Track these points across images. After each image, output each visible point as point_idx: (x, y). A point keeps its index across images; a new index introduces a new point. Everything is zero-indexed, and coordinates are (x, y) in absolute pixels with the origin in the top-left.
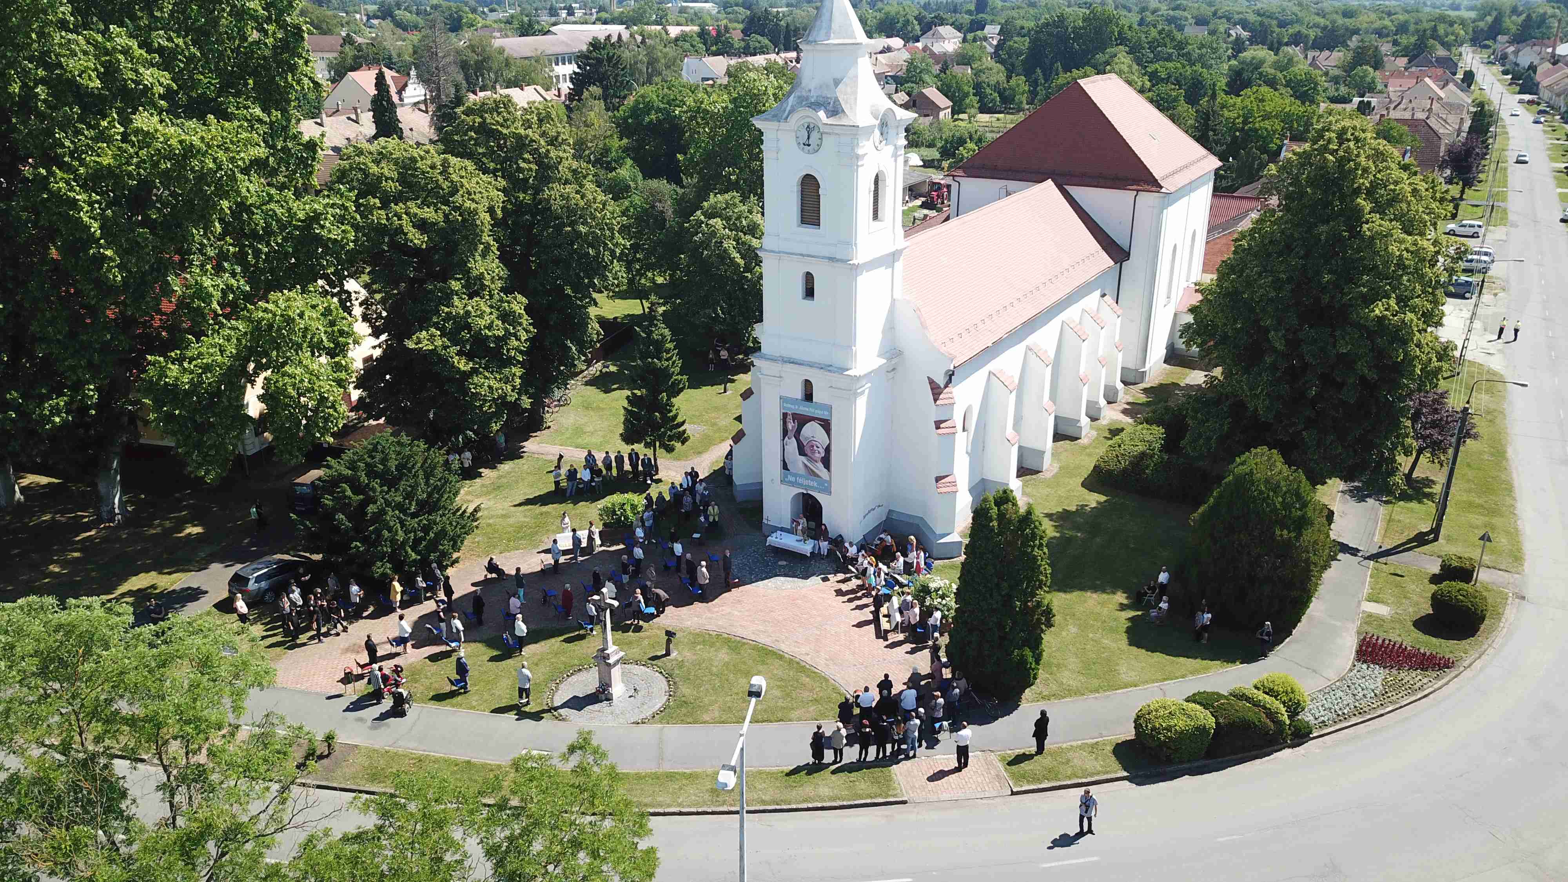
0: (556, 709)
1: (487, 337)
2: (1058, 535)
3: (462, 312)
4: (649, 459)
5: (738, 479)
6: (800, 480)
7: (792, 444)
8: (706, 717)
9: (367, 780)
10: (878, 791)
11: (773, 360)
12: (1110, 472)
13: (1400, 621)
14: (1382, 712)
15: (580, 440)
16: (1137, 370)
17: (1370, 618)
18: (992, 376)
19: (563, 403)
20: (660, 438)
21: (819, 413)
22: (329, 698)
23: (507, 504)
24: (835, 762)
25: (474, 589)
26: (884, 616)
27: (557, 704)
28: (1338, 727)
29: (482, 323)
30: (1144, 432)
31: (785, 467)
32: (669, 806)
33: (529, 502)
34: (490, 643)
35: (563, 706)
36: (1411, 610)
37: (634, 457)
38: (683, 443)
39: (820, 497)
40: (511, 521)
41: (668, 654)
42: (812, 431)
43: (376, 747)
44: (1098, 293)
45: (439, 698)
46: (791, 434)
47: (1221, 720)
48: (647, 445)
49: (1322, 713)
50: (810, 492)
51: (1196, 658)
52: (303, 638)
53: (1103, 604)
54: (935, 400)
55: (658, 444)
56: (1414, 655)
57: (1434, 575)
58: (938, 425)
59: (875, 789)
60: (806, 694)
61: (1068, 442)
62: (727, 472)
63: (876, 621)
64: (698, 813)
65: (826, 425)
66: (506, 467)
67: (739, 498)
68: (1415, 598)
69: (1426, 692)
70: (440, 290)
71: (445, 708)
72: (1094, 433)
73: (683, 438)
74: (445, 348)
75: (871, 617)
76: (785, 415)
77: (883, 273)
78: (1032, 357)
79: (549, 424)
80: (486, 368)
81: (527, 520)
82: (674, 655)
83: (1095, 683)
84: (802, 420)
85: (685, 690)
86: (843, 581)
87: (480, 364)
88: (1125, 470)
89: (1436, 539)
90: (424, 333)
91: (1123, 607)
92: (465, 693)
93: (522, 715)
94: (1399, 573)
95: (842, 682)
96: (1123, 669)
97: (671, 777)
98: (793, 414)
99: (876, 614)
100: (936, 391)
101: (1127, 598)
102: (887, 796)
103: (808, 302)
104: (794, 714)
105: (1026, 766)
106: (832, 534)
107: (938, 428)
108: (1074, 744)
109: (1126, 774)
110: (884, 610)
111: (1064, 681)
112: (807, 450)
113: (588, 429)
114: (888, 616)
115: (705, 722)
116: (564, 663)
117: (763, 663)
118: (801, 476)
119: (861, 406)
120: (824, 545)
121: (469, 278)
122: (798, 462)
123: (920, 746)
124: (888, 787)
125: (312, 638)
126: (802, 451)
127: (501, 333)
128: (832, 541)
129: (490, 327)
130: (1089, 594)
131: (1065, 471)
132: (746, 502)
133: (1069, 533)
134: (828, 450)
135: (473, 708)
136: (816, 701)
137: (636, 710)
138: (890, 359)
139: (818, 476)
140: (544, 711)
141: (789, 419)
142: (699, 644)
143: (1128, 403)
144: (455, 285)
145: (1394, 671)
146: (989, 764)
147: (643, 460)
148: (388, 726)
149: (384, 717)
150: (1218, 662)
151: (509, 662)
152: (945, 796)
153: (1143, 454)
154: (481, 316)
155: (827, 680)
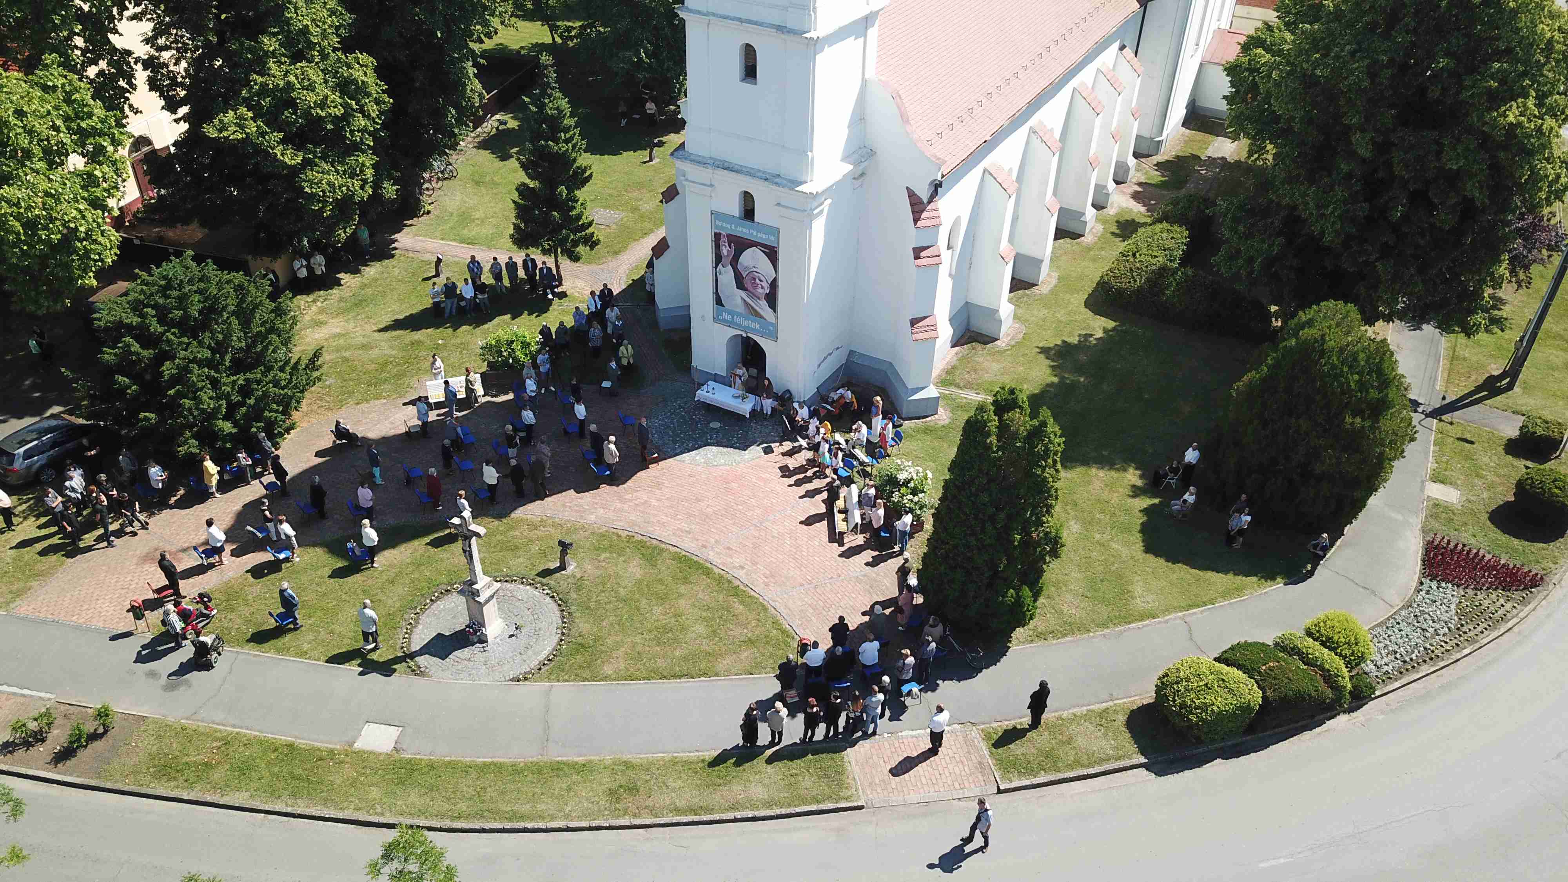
0: (412, 656)
1: (320, 118)
2: (1055, 380)
3: (282, 83)
4: (549, 269)
5: (662, 302)
6: (738, 320)
7: (727, 275)
8: (608, 670)
9: (154, 776)
10: (827, 791)
11: (701, 162)
12: (1120, 292)
13: (1473, 513)
14: (1458, 656)
15: (466, 232)
16: (1152, 139)
17: (1437, 509)
18: (987, 175)
19: (448, 176)
20: (562, 242)
21: (761, 237)
22: (114, 638)
23: (370, 328)
24: (772, 744)
25: (320, 460)
26: (840, 512)
27: (415, 647)
28: (1404, 681)
29: (311, 98)
30: (1164, 235)
31: (719, 301)
32: (553, 818)
33: (398, 325)
34: (336, 548)
35: (422, 652)
36: (1485, 495)
37: (529, 265)
38: (592, 248)
39: (763, 342)
40: (375, 353)
41: (562, 567)
42: (752, 259)
43: (170, 719)
44: (1116, 45)
45: (260, 638)
46: (726, 260)
47: (1269, 693)
48: (545, 252)
49: (1386, 660)
50: (750, 335)
51: (1226, 572)
52: (88, 539)
53: (1110, 486)
54: (916, 221)
55: (559, 250)
56: (1494, 568)
57: (1510, 440)
58: (917, 253)
59: (824, 788)
60: (737, 631)
61: (1068, 240)
62: (648, 288)
63: (829, 515)
64: (590, 829)
65: (772, 254)
66: (372, 271)
67: (663, 326)
68: (1490, 477)
69: (1510, 625)
70: (251, 50)
71: (266, 654)
72: (1100, 228)
73: (591, 242)
74: (263, 134)
75: (823, 509)
76: (717, 237)
77: (852, 44)
78: (1035, 140)
79: (428, 208)
80: (324, 158)
81: (394, 353)
82: (571, 568)
83: (1104, 611)
84: (741, 245)
85: (583, 626)
86: (790, 454)
87: (314, 153)
88: (1140, 290)
89: (1510, 387)
90: (231, 113)
91: (1136, 492)
92: (295, 629)
93: (369, 667)
94: (1468, 436)
95: (784, 612)
96: (1138, 590)
97: (557, 769)
98: (729, 236)
99: (830, 502)
100: (918, 207)
101: (1141, 477)
102: (840, 799)
103: (747, 86)
104: (722, 665)
105: (1016, 748)
106: (778, 388)
107: (917, 257)
108: (1077, 711)
109: (1143, 760)
110: (840, 504)
111: (1065, 608)
112: (747, 283)
113: (477, 214)
114: (844, 511)
115: (606, 678)
116: (429, 581)
117: (686, 581)
118: (739, 315)
119: (818, 230)
120: (768, 404)
121: (289, 31)
122: (735, 297)
123: (882, 715)
124: (840, 785)
125: (99, 539)
126: (740, 285)
127: (339, 112)
128: (776, 397)
129: (322, 105)
130: (1094, 471)
131: (1065, 283)
132: (670, 330)
133: (1070, 377)
134: (774, 285)
135: (303, 654)
136: (750, 642)
137: (518, 658)
138: (856, 164)
139: (761, 317)
140: (397, 660)
141: (724, 241)
142: (604, 550)
143: (1140, 184)
144: (270, 43)
145: (1471, 592)
146: (968, 742)
147: (541, 269)
148: (188, 684)
149: (184, 669)
150: (1255, 579)
151: (357, 578)
152: (914, 797)
153: (1163, 269)
154: (311, 88)
155: (765, 609)
